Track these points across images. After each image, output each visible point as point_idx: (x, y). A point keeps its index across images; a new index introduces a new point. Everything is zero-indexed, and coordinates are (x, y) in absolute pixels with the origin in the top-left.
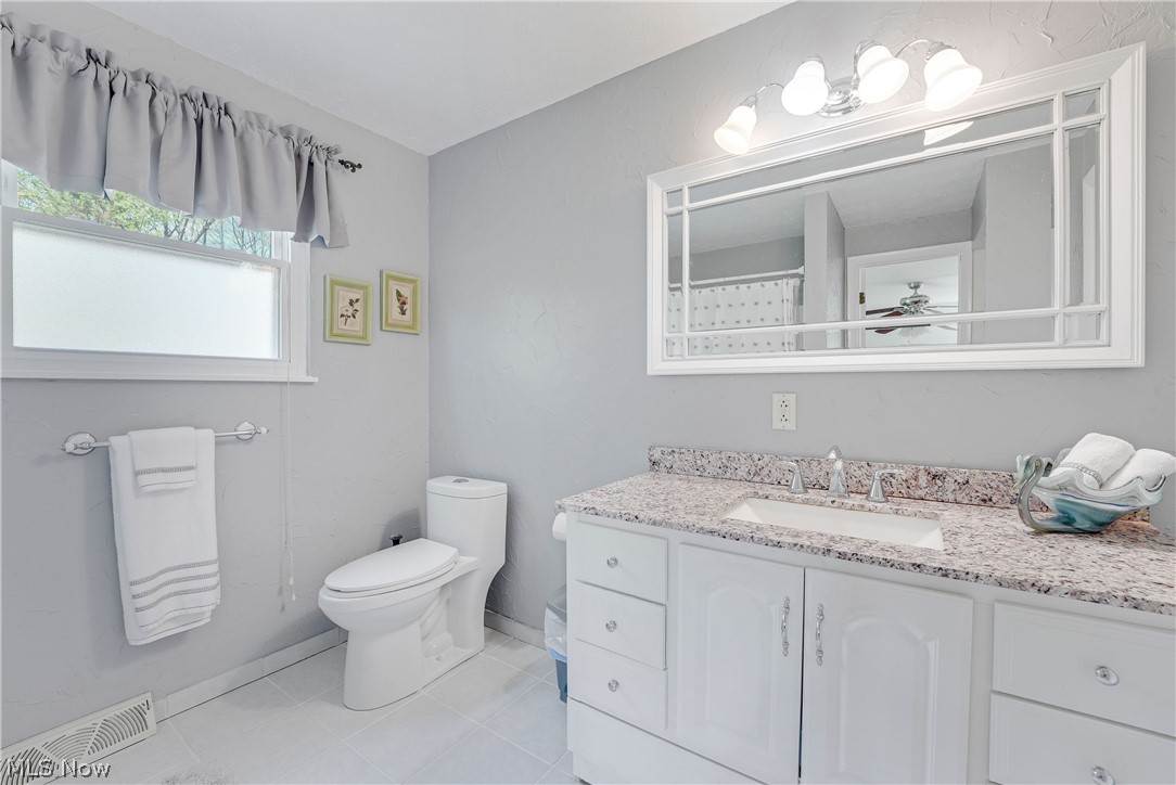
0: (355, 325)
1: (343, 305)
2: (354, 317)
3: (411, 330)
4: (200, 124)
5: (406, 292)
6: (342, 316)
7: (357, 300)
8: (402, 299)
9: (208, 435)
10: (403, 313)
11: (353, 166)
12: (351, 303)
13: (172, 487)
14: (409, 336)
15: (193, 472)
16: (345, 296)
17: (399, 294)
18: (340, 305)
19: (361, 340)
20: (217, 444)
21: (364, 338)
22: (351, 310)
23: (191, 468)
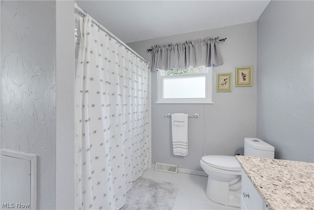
0: (226, 86)
1: (222, 81)
2: (226, 84)
3: (249, 85)
4: (185, 48)
5: (246, 72)
6: (222, 84)
7: (227, 79)
8: (244, 75)
9: (187, 115)
10: (245, 80)
11: (224, 40)
12: (225, 80)
13: (179, 125)
14: (247, 87)
15: (183, 123)
16: (222, 78)
17: (243, 74)
18: (221, 81)
19: (229, 91)
20: (188, 117)
21: (229, 90)
22: (224, 82)
23: (183, 122)
